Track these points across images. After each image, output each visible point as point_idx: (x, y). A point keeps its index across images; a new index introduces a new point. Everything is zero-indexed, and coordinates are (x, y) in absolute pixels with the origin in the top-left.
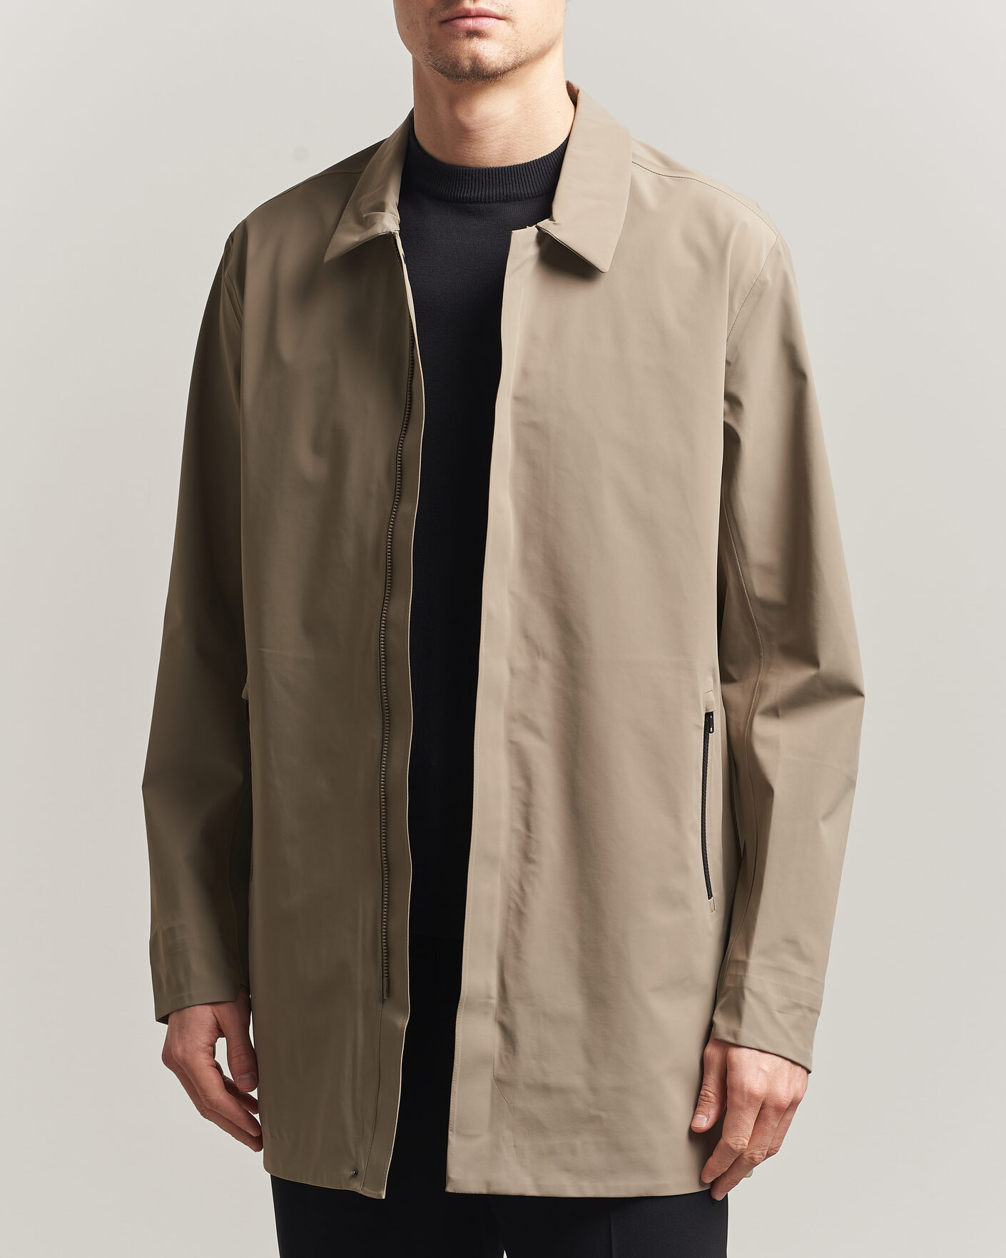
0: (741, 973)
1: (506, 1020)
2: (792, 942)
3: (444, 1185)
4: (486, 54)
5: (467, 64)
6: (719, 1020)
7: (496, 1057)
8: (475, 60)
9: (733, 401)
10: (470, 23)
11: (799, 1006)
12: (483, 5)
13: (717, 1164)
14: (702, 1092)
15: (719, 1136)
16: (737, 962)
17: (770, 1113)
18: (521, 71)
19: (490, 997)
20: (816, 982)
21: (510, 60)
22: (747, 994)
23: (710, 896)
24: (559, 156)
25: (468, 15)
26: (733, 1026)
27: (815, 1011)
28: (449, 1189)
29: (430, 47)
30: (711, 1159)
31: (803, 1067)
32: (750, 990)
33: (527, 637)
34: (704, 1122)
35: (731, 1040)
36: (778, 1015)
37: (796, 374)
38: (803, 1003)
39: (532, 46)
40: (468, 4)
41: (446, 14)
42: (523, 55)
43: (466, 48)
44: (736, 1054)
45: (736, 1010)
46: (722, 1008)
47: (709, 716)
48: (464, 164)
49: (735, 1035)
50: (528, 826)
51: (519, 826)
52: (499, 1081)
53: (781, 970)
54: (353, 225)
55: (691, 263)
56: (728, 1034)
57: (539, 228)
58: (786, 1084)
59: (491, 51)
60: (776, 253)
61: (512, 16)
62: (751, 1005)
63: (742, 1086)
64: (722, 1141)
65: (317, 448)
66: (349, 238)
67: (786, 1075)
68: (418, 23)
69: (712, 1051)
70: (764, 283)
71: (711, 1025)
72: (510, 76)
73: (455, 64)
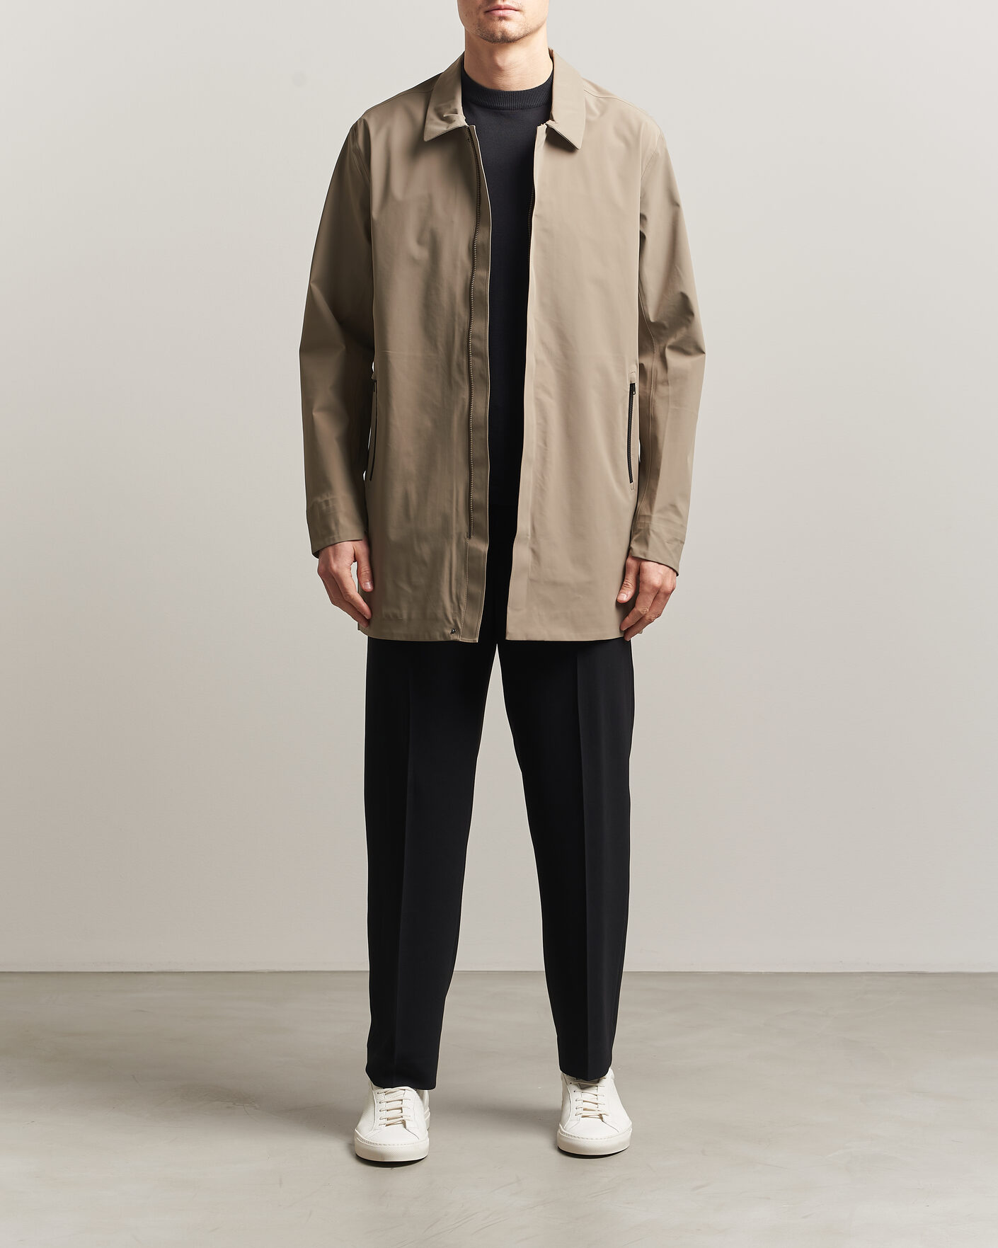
0: (647, 522)
1: (535, 547)
2: (674, 507)
3: (505, 637)
4: (509, 29)
5: (499, 35)
6: (634, 546)
7: (530, 567)
8: (504, 32)
9: (643, 217)
10: (501, 13)
11: (676, 540)
12: (507, 3)
13: (629, 620)
14: (625, 583)
15: (634, 606)
16: (645, 516)
17: (661, 596)
18: (527, 38)
19: (528, 535)
20: (683, 527)
21: (522, 33)
22: (651, 532)
23: (631, 481)
24: (549, 85)
25: (500, 8)
26: (644, 549)
27: (683, 543)
28: (508, 638)
29: (479, 26)
30: (627, 618)
31: (674, 570)
32: (653, 531)
33: (543, 343)
34: (625, 597)
35: (643, 557)
36: (666, 544)
37: (674, 203)
38: (679, 538)
39: (533, 25)
40: (500, 3)
41: (489, 8)
42: (528, 30)
43: (499, 26)
44: (646, 565)
45: (645, 541)
46: (636, 541)
47: (632, 386)
48: (497, 88)
49: (645, 555)
50: (545, 444)
51: (541, 444)
52: (531, 580)
53: (668, 521)
54: (437, 120)
55: (622, 145)
56: (641, 554)
57: (547, 125)
58: (670, 580)
59: (511, 27)
60: (662, 139)
61: (523, 9)
62: (653, 538)
63: (649, 582)
64: (635, 609)
65: (420, 242)
66: (437, 128)
67: (670, 576)
68: (472, 12)
69: (630, 561)
70: (658, 154)
71: (629, 549)
72: (521, 41)
73: (493, 35)
